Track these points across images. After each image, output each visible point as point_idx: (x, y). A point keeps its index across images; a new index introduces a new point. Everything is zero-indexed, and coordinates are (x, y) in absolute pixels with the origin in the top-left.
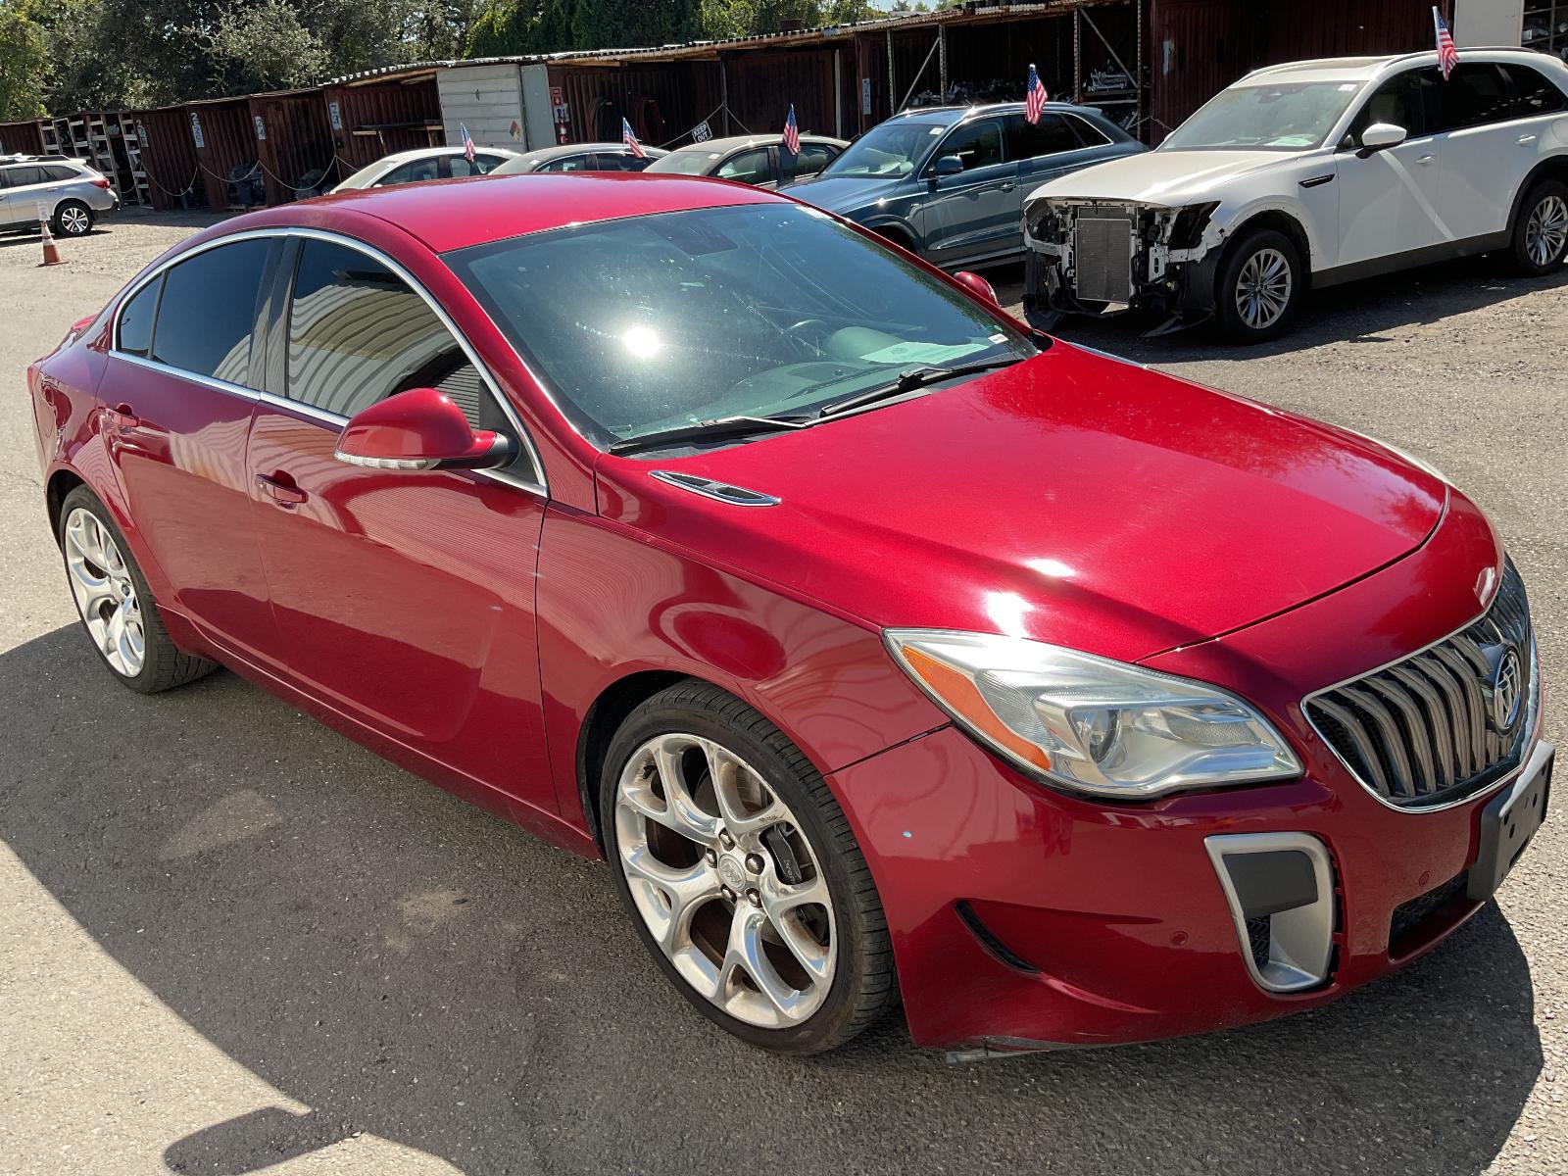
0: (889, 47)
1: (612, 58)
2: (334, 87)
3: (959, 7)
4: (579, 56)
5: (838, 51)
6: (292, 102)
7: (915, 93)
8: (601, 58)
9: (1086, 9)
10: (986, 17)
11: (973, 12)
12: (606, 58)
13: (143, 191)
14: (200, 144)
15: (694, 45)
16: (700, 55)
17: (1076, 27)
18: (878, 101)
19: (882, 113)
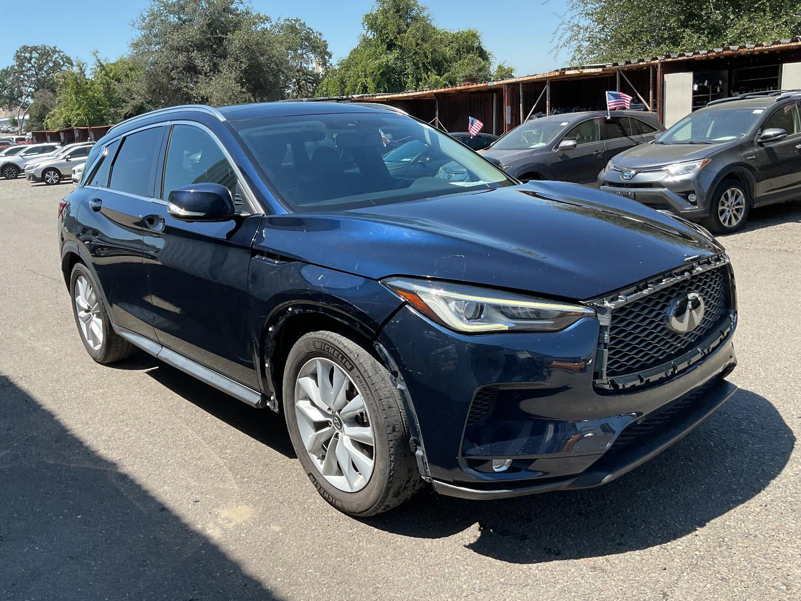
0: (521, 91)
1: (382, 97)
3: (557, 71)
4: (367, 96)
5: (495, 94)
7: (533, 113)
8: (377, 97)
9: (623, 71)
10: (571, 76)
11: (564, 73)
12: (379, 97)
15: (423, 91)
16: (425, 96)
17: (618, 80)
18: (514, 117)
19: (516, 122)
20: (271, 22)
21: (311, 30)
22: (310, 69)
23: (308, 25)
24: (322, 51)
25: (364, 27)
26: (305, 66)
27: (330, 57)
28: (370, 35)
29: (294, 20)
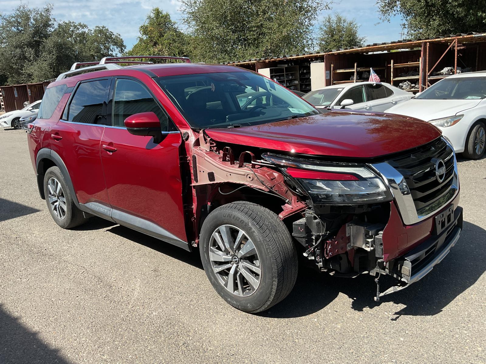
2: (45, 82)
6: (39, 86)
13: (3, 108)
14: (16, 96)
20: (88, 28)
21: (112, 32)
22: (114, 55)
23: (110, 30)
24: (120, 45)
25: (141, 33)
26: (111, 53)
27: (125, 48)
28: (145, 37)
29: (102, 27)
